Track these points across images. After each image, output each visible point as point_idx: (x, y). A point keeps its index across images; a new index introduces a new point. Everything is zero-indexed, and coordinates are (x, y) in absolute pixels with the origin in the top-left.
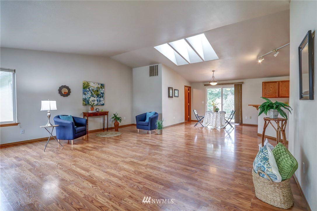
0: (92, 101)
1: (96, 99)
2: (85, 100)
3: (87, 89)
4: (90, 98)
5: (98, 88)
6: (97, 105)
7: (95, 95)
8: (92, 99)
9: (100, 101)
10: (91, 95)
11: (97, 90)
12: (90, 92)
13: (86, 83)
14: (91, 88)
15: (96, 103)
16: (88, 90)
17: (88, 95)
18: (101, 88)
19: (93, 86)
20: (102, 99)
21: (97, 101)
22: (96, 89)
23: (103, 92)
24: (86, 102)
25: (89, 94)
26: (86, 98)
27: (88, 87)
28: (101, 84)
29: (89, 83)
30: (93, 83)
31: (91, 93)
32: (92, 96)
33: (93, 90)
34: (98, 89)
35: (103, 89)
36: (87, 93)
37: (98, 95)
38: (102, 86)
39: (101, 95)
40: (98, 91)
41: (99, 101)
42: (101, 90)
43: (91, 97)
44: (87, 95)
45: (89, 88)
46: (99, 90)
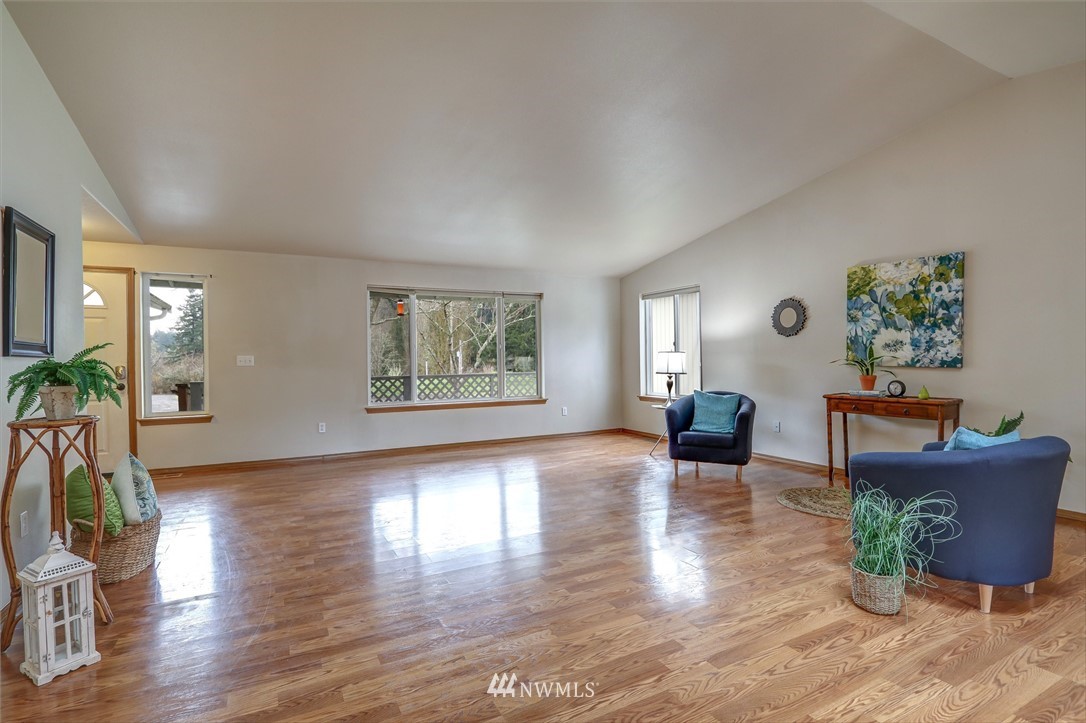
0: (888, 345)
1: (905, 336)
2: (853, 343)
3: (863, 296)
4: (875, 332)
5: (923, 281)
6: (912, 364)
7: (900, 319)
8: (887, 335)
9: (931, 344)
10: (879, 318)
11: (913, 292)
12: (876, 307)
13: (860, 274)
14: (879, 292)
15: (906, 353)
16: (865, 298)
17: (868, 320)
18: (941, 276)
19: (893, 277)
20: (942, 335)
21: (915, 344)
22: (909, 289)
23: (948, 296)
24: (856, 351)
25: (869, 316)
26: (860, 333)
27: (868, 288)
28: (942, 259)
29: (872, 267)
30: (890, 267)
31: (883, 310)
32: (888, 322)
33: (890, 297)
34: (922, 287)
35: (956, 283)
36: (860, 313)
37: (917, 319)
38: (952, 264)
39: (941, 312)
40: (917, 297)
41: (924, 346)
42: (939, 289)
43: (883, 330)
44: (860, 323)
45: (871, 293)
46: (927, 291)
